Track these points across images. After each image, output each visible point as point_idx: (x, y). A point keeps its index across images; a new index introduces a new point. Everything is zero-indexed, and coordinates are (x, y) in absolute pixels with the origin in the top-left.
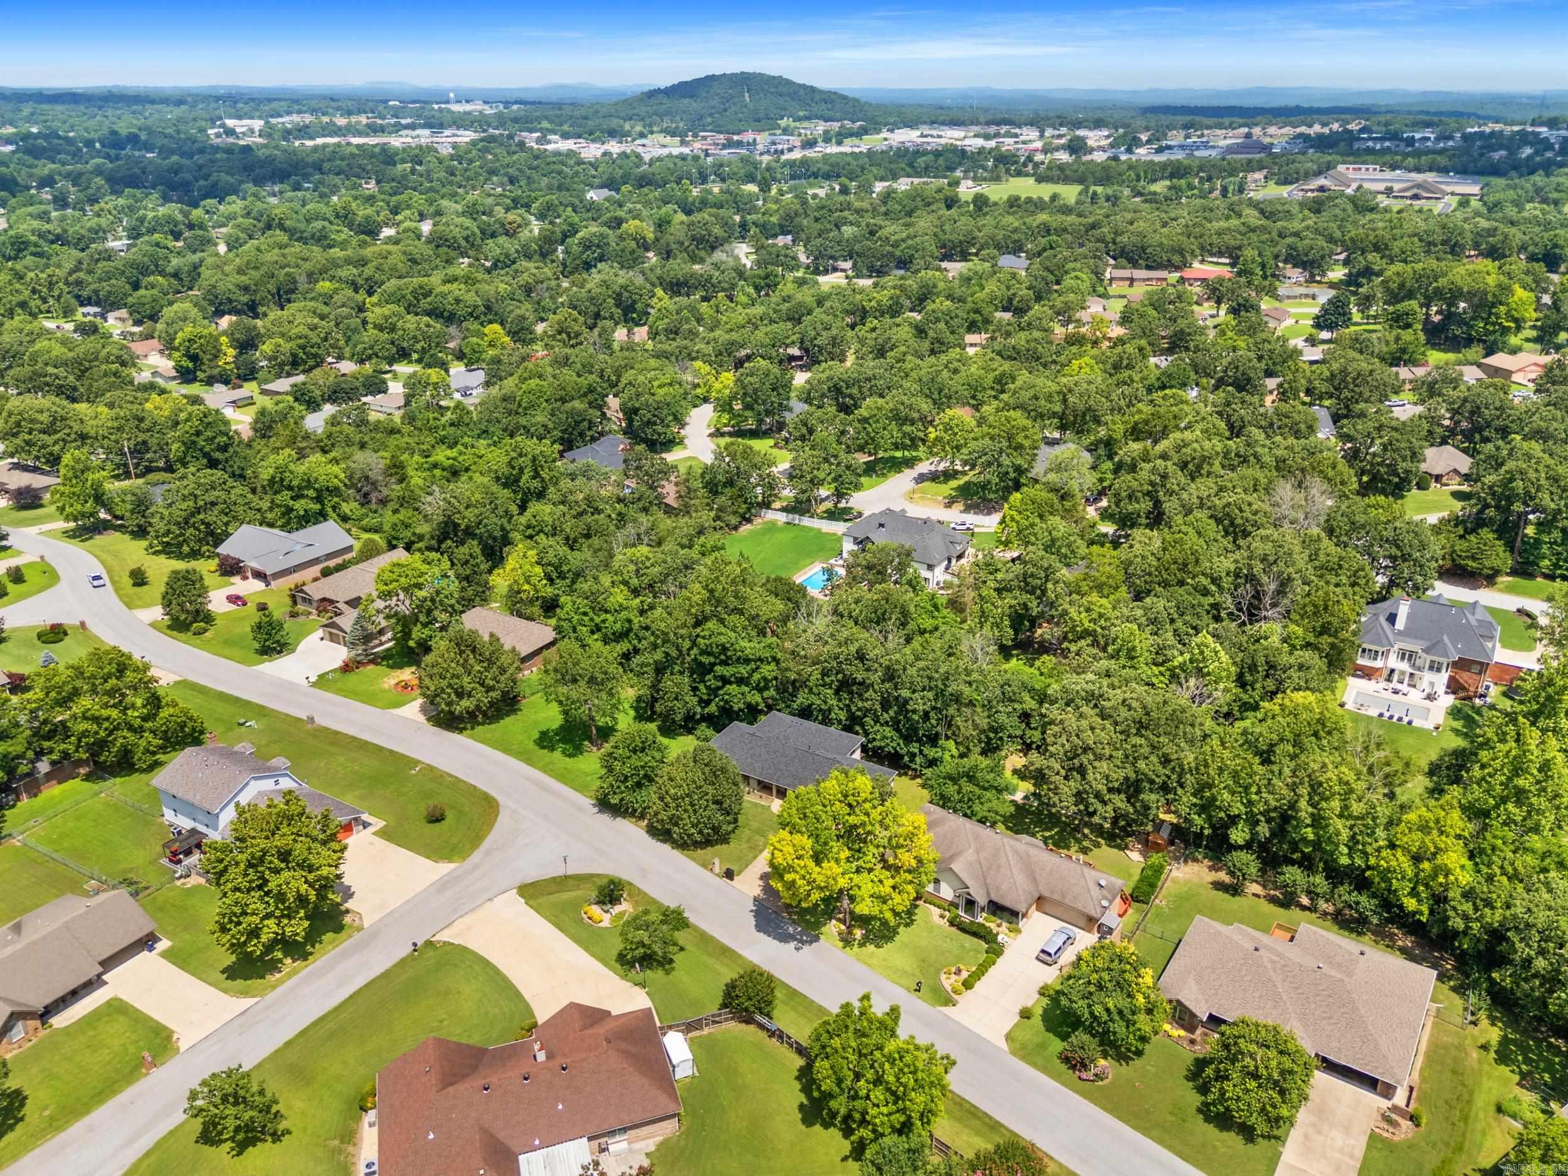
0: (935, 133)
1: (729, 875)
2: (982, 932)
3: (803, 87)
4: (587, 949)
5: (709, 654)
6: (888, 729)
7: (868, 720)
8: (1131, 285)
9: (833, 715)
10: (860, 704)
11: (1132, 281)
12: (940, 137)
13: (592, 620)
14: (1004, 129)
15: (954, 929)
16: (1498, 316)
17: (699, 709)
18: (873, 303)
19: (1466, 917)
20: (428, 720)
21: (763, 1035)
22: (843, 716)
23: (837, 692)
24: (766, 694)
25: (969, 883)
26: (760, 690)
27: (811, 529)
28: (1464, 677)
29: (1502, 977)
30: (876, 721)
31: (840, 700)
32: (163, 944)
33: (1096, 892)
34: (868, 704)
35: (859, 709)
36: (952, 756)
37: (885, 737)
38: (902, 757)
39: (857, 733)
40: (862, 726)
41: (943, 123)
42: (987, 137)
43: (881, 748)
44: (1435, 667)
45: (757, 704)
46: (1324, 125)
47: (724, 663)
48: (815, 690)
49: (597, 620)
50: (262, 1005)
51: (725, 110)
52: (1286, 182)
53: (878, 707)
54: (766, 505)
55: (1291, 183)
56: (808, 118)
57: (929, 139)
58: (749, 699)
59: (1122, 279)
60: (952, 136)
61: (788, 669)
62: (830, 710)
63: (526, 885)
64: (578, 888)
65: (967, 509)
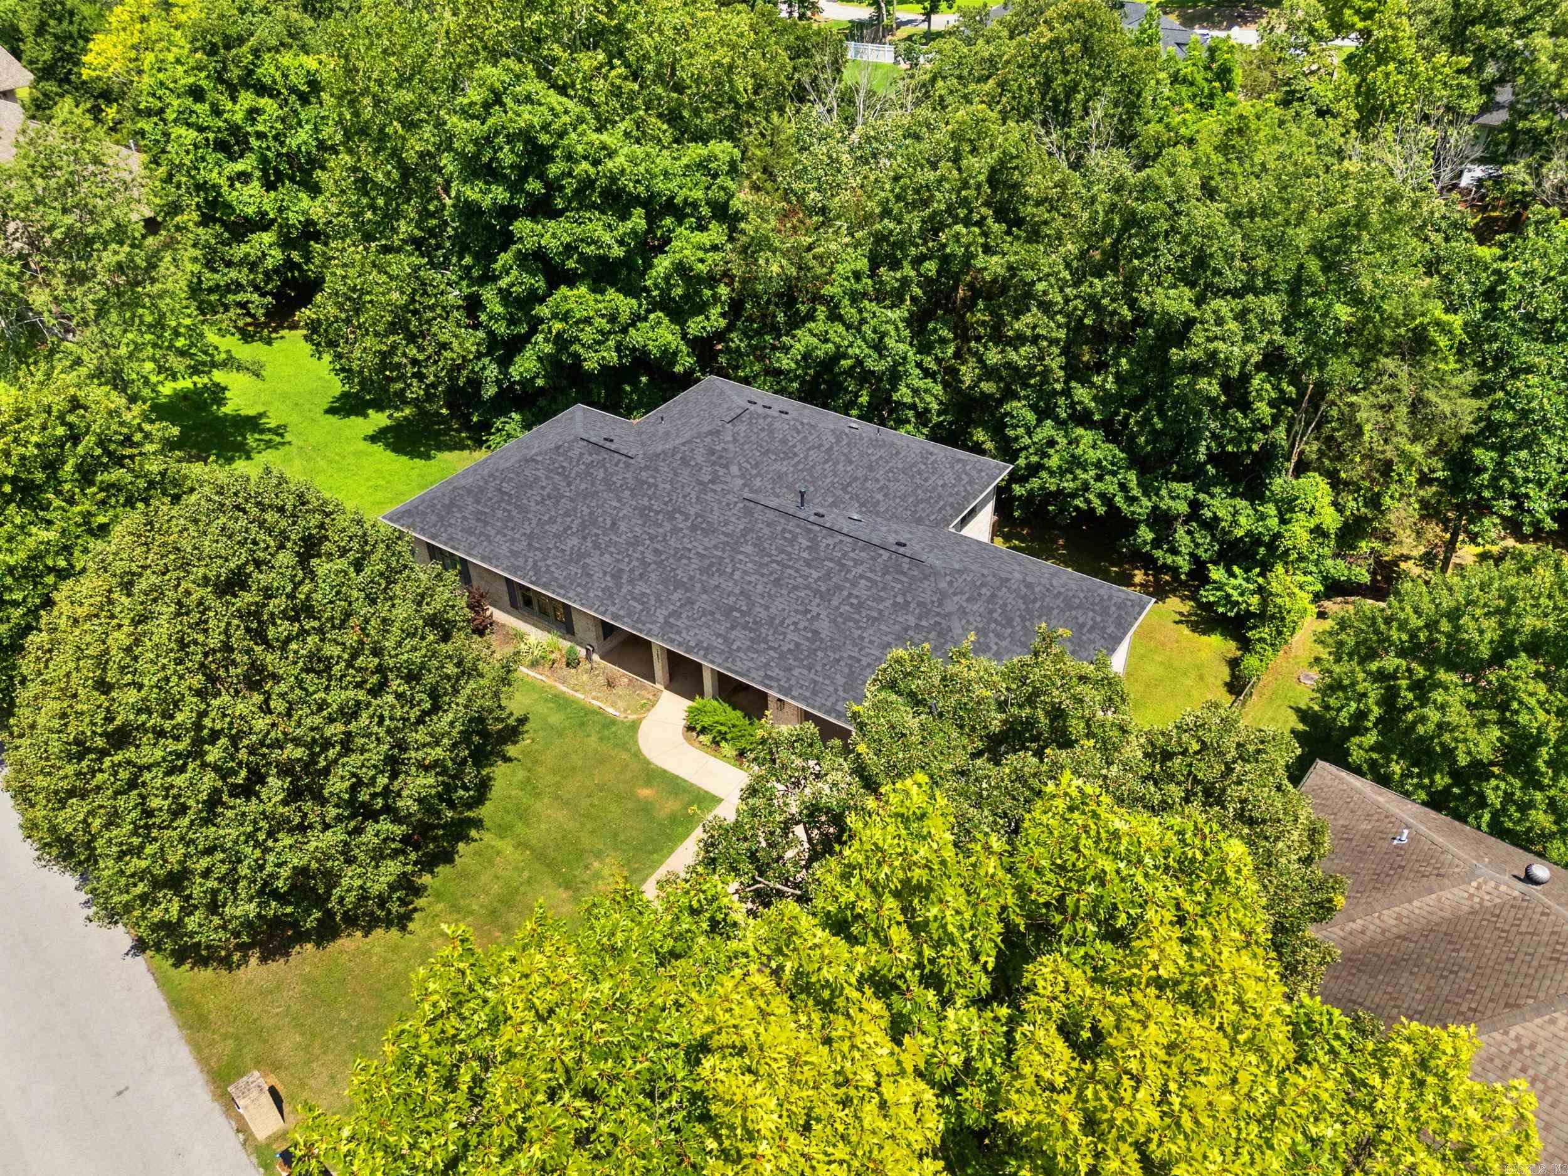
6: (1086, 436)
7: (1019, 409)
9: (903, 394)
10: (993, 357)
13: (217, 112)
17: (492, 371)
22: (934, 395)
23: (918, 323)
24: (696, 326)
26: (678, 313)
30: (1044, 413)
31: (924, 348)
34: (1020, 357)
35: (989, 373)
36: (1318, 532)
37: (1076, 462)
38: (1131, 525)
39: (978, 449)
40: (998, 429)
43: (1060, 494)
45: (669, 356)
47: (541, 209)
48: (848, 311)
53: (1055, 363)
58: (636, 337)
61: (762, 243)
62: (895, 376)
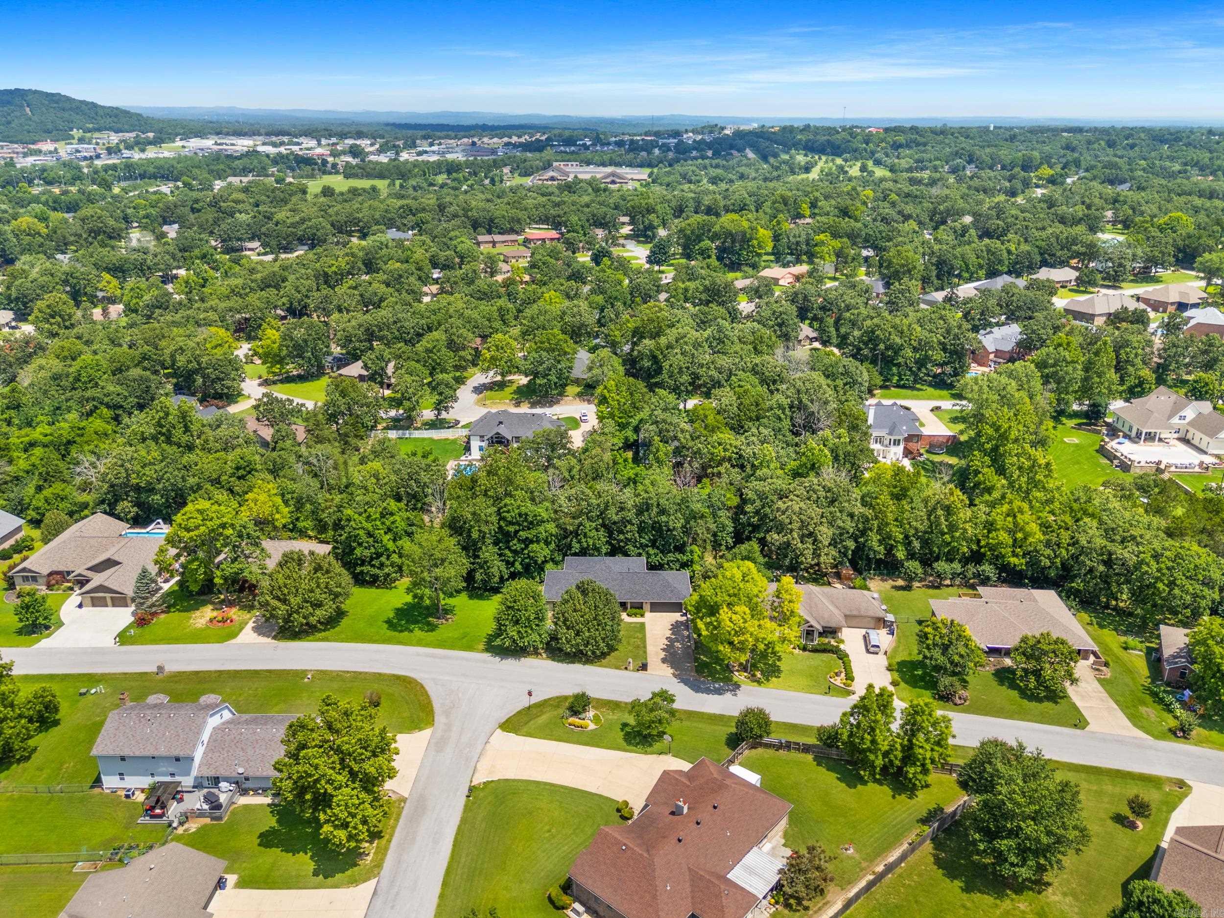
0: (228, 142)
1: (644, 667)
2: (829, 648)
3: (83, 102)
4: (598, 746)
5: (513, 524)
8: (494, 246)
11: (494, 243)
12: (233, 145)
14: (286, 139)
15: (807, 653)
16: (754, 247)
18: (334, 268)
19: (1049, 557)
20: (275, 638)
21: (771, 752)
24: (550, 547)
25: (808, 619)
26: (547, 545)
27: (424, 439)
28: (912, 446)
29: (1077, 584)
32: (231, 879)
33: (876, 603)
41: (228, 134)
42: (274, 145)
44: (897, 443)
46: (519, 137)
47: (526, 528)
49: (388, 523)
50: (384, 883)
51: (9, 123)
52: (526, 174)
54: (373, 427)
55: (530, 175)
56: (99, 130)
57: (224, 147)
59: (486, 242)
60: (243, 144)
63: (504, 723)
64: (542, 713)
65: (533, 405)
